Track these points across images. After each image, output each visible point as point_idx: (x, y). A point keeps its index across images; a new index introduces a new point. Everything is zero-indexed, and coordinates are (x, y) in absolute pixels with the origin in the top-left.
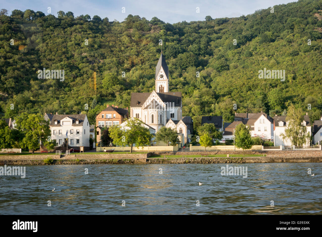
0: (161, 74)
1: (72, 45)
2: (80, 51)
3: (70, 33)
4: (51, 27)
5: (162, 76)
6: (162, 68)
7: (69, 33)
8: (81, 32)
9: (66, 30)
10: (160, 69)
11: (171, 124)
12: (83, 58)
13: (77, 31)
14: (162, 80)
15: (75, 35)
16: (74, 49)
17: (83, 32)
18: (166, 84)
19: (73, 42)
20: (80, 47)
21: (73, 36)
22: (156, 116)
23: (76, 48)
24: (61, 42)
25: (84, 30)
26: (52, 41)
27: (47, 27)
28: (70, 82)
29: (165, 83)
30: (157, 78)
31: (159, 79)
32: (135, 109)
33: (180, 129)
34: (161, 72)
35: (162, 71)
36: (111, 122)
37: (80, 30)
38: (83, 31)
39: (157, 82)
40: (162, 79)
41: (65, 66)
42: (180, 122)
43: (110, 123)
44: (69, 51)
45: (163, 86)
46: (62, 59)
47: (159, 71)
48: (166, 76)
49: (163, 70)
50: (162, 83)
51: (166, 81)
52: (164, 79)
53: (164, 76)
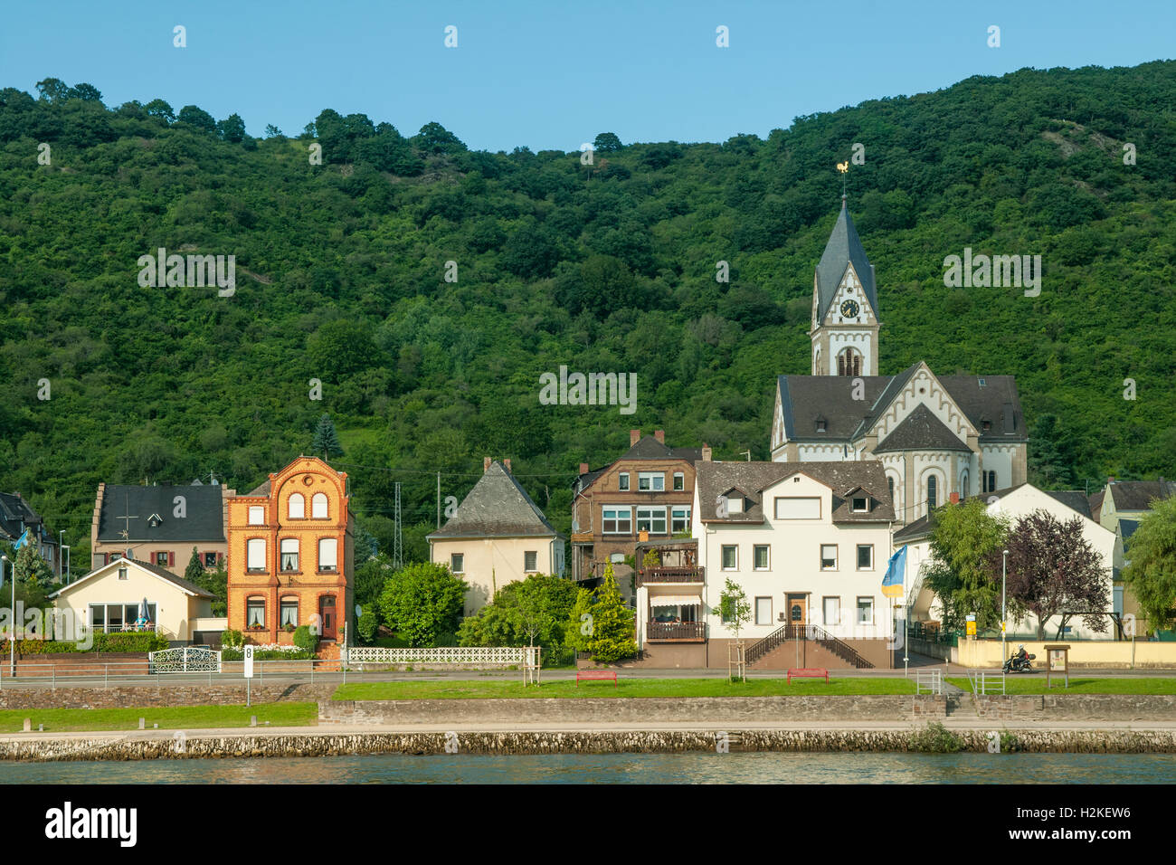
0: (847, 296)
5: (851, 308)
6: (851, 270)
10: (843, 276)
14: (851, 327)
18: (872, 346)
29: (867, 338)
30: (829, 316)
31: (836, 321)
32: (811, 449)
34: (850, 290)
35: (850, 285)
36: (663, 508)
39: (830, 332)
40: (853, 321)
43: (657, 514)
45: (855, 353)
47: (838, 286)
48: (869, 309)
49: (858, 283)
50: (850, 338)
51: (870, 332)
52: (859, 320)
53: (862, 308)
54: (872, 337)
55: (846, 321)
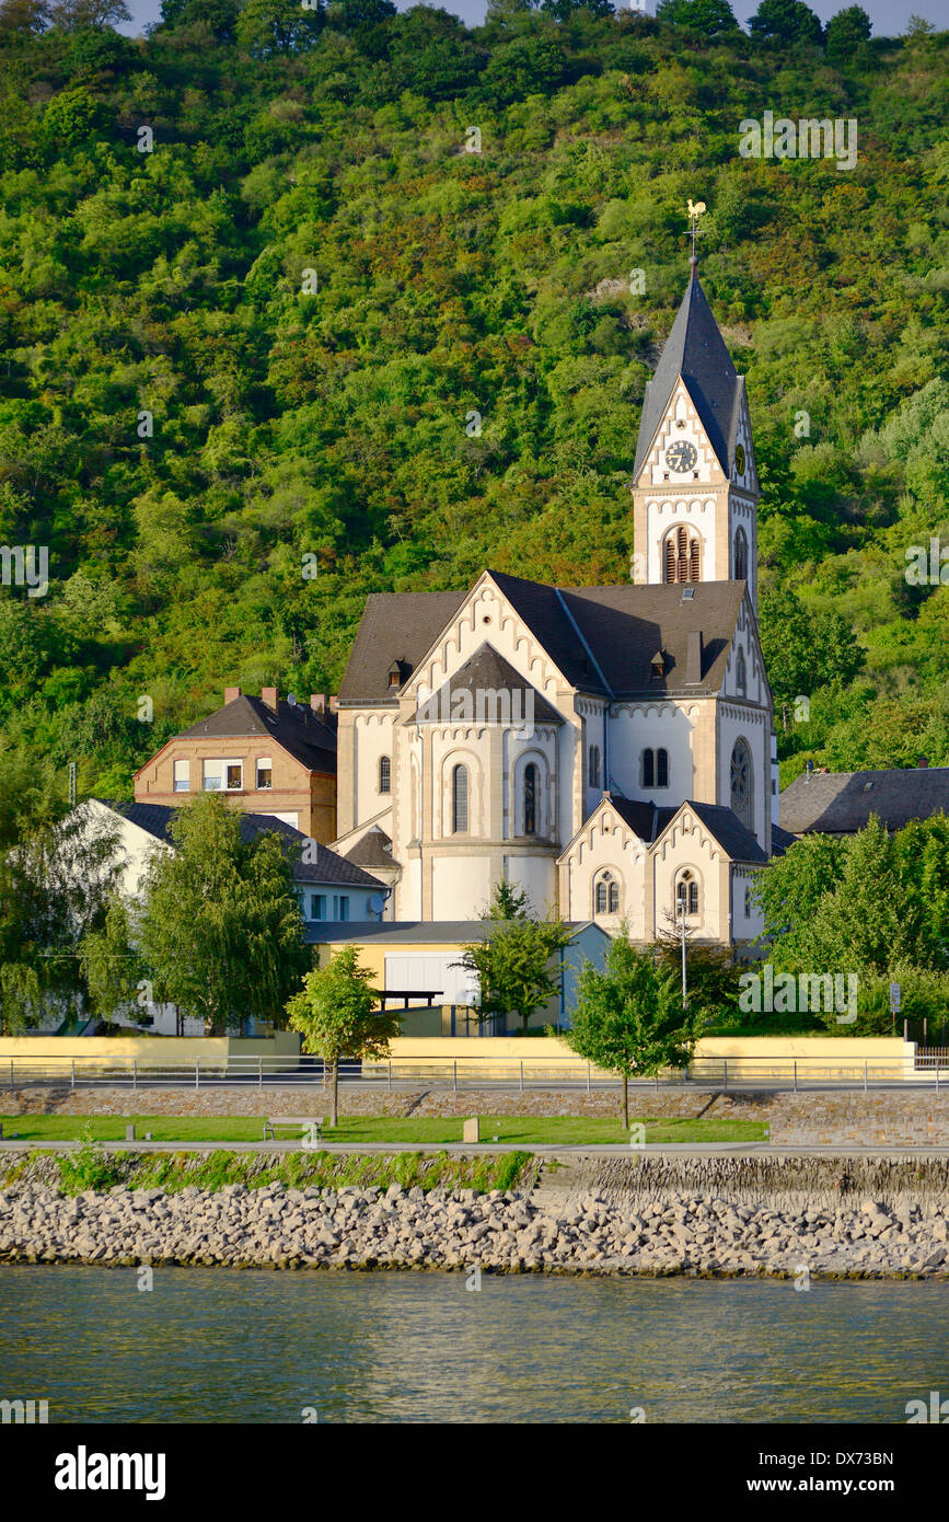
0: (676, 436)
1: (532, 223)
2: (580, 270)
3: (541, 132)
4: (406, 95)
5: (686, 455)
7: (533, 131)
8: (623, 125)
9: (514, 111)
10: (668, 402)
11: (608, 835)
12: (589, 318)
13: (593, 117)
14: (683, 488)
15: (574, 147)
16: (541, 254)
17: (633, 128)
18: (718, 521)
19: (542, 200)
20: (581, 238)
21: (559, 153)
22: (481, 775)
23: (557, 241)
24: (456, 202)
25: (648, 107)
26: (387, 203)
27: (382, 101)
28: (443, 497)
29: (711, 506)
30: (646, 470)
31: (658, 480)
32: (374, 720)
33: (679, 879)
34: (681, 425)
35: (681, 415)
37: (615, 110)
38: (639, 116)
39: (648, 499)
40: (688, 477)
41: (440, 381)
42: (677, 822)
44: (505, 269)
45: (692, 534)
46: (433, 329)
47: (663, 418)
48: (711, 454)
49: (693, 411)
50: (682, 507)
51: (714, 496)
52: (696, 475)
53: (700, 453)
54: (717, 504)
55: (676, 478)
